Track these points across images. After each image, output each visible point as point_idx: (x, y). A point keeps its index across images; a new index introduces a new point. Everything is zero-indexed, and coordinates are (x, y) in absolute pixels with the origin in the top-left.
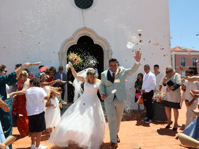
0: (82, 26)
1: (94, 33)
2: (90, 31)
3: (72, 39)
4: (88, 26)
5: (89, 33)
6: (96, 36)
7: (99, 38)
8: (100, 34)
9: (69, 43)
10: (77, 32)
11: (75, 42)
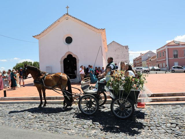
0: (68, 51)
4: (70, 51)
5: (71, 53)
7: (74, 55)
9: (64, 57)
10: (66, 54)
11: (66, 57)
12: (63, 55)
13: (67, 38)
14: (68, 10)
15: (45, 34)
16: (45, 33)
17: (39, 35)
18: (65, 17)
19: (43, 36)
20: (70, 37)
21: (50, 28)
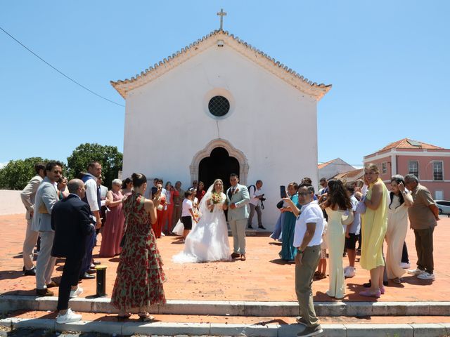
0: (216, 137)
1: (229, 144)
2: (226, 142)
3: (205, 151)
4: (223, 137)
5: (224, 144)
6: (232, 147)
7: (234, 150)
8: (236, 146)
9: (201, 155)
10: (210, 144)
11: (208, 154)
12: (202, 149)
13: (213, 99)
14: (222, 21)
15: (150, 79)
16: (150, 76)
17: (133, 80)
18: (215, 41)
19: (141, 86)
20: (224, 99)
21: (167, 64)
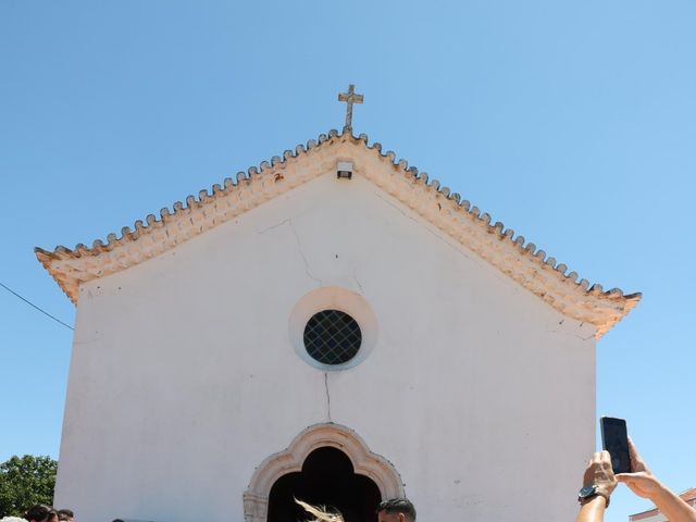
0: (321, 419)
1: (356, 439)
2: (347, 433)
3: (287, 455)
4: (340, 420)
5: (341, 439)
6: (363, 449)
7: (369, 456)
8: (374, 446)
9: (277, 466)
10: (304, 435)
11: (296, 464)
12: (280, 446)
13: (319, 316)
15: (147, 250)
16: (147, 244)
17: (100, 248)
18: (331, 159)
19: (121, 268)
20: (348, 318)
21: (196, 213)
